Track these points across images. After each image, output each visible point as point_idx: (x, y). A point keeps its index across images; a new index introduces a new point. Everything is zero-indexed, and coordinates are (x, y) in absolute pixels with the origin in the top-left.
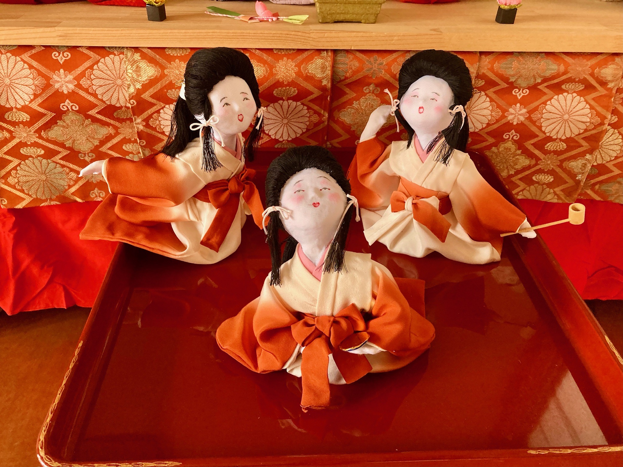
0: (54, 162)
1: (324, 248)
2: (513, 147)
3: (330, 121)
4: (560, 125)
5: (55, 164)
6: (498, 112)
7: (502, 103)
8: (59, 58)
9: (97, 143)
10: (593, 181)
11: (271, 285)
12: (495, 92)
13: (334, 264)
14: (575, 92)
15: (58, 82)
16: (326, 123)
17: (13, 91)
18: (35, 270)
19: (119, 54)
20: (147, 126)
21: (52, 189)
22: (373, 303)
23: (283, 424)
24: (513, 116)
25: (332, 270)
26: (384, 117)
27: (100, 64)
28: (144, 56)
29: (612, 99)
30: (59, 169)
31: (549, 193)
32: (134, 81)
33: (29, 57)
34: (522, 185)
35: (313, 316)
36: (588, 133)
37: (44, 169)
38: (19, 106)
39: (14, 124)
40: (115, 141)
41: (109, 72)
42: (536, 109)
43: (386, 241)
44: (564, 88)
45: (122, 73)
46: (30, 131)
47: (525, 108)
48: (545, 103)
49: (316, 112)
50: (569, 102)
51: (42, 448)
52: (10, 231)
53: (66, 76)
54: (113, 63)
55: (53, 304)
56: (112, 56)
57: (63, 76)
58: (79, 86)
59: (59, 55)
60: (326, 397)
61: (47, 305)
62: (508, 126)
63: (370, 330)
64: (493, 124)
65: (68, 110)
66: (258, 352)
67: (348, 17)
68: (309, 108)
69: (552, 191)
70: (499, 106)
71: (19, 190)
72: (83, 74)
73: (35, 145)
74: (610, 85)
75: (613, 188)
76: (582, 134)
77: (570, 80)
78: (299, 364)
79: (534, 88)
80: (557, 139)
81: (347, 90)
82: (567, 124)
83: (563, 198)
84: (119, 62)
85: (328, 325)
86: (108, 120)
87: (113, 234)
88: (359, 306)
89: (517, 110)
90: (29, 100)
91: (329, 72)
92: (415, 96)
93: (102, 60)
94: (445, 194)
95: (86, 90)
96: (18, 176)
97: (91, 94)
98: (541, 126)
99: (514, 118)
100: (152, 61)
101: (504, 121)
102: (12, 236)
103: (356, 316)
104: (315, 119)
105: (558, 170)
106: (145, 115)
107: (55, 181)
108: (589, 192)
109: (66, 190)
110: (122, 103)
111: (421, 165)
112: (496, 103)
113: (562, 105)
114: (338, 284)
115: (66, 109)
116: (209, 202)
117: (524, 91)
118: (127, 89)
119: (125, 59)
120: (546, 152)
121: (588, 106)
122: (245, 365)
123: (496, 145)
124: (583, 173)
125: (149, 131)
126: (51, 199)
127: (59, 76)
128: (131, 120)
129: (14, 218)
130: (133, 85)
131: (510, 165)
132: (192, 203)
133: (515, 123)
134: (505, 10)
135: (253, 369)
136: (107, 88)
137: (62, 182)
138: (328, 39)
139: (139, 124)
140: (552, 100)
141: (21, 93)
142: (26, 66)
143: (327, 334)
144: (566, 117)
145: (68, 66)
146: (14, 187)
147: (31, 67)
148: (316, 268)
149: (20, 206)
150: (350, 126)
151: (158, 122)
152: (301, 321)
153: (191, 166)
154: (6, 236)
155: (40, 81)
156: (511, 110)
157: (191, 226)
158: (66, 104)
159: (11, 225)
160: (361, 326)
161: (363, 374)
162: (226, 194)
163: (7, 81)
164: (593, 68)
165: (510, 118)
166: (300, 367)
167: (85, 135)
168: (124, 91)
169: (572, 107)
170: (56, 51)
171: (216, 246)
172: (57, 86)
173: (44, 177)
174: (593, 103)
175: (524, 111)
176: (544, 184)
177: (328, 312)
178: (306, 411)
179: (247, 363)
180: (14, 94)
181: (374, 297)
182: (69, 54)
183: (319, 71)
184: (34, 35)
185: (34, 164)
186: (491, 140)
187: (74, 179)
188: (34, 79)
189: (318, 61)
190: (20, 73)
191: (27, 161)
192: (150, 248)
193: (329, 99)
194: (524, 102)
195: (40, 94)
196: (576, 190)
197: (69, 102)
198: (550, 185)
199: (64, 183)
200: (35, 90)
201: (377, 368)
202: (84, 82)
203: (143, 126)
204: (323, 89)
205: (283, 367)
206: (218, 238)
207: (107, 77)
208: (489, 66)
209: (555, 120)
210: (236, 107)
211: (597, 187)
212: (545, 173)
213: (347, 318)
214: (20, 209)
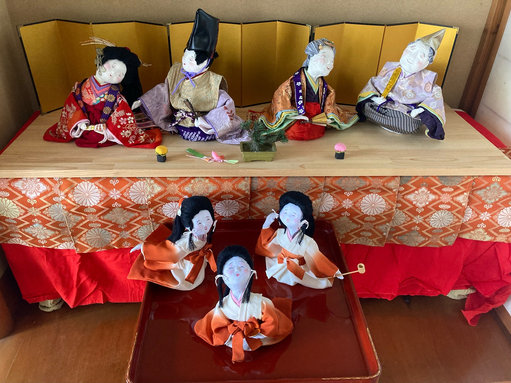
0: (105, 229)
1: (242, 292)
2: (347, 219)
3: (251, 207)
4: (371, 209)
5: (105, 230)
6: (338, 203)
7: (339, 198)
8: (113, 183)
9: (128, 220)
10: (394, 235)
11: (219, 308)
12: (335, 193)
13: (246, 300)
14: (376, 193)
15: (112, 194)
16: (248, 209)
17: (89, 199)
18: (88, 283)
19: (143, 180)
20: (156, 212)
21: (103, 242)
22: (262, 316)
23: (225, 369)
24: (346, 205)
25: (245, 303)
26: (273, 219)
27: (133, 185)
28: (156, 181)
29: (396, 197)
30: (107, 233)
31: (370, 242)
32: (151, 193)
33: (99, 183)
34: (355, 237)
35: (237, 322)
36: (386, 213)
37: (99, 233)
38: (91, 206)
39: (87, 213)
40: (138, 219)
41: (138, 189)
42: (357, 201)
43: (276, 277)
44: (371, 191)
45: (144, 189)
46: (95, 216)
47: (351, 201)
48: (362, 198)
49: (242, 204)
50: (374, 199)
51: (128, 379)
52: (77, 263)
53: (116, 192)
54: (140, 185)
55: (95, 301)
56: (139, 181)
57: (115, 192)
58: (123, 196)
59: (113, 181)
60: (243, 357)
61: (93, 302)
62: (344, 210)
63: (261, 328)
64: (335, 209)
65: (116, 206)
66: (213, 336)
67: (258, 159)
68: (239, 202)
69: (371, 240)
70: (337, 200)
71: (86, 244)
72: (125, 191)
73: (97, 222)
74: (394, 190)
75: (405, 238)
76: (382, 213)
77: (373, 188)
78: (231, 342)
79: (355, 192)
80: (370, 215)
81: (258, 194)
82: (374, 209)
83: (378, 244)
84: (143, 185)
85: (243, 326)
86: (135, 210)
87: (144, 277)
88: (256, 318)
89: (348, 202)
90: (97, 203)
91: (249, 187)
92: (285, 213)
93: (135, 183)
94: (302, 257)
95: (126, 198)
96: (86, 237)
97: (128, 200)
98: (361, 210)
99: (346, 206)
100: (160, 184)
101: (341, 207)
102: (78, 265)
103: (255, 322)
104: (243, 207)
105: (373, 229)
106: (155, 208)
107: (105, 238)
108: (393, 240)
109: (110, 243)
110: (144, 203)
111: (290, 244)
112: (336, 198)
113: (371, 199)
114: (248, 309)
115: (115, 206)
116: (189, 260)
117: (350, 193)
118: (146, 197)
119: (146, 183)
120: (366, 222)
121: (384, 200)
122: (208, 342)
123: (338, 218)
124: (386, 232)
125: (156, 214)
126: (102, 248)
127: (113, 192)
128: (147, 210)
129: (80, 256)
130: (150, 195)
131: (347, 228)
132: (182, 262)
133: (347, 208)
134: (338, 154)
135: (211, 344)
136: (136, 197)
137: (108, 239)
138: (248, 173)
139: (151, 211)
140: (366, 197)
141: (93, 200)
142: (97, 187)
143: (243, 330)
144: (373, 205)
145: (117, 187)
146: (83, 242)
147: (99, 188)
148: (238, 301)
149: (85, 252)
150: (261, 210)
151: (161, 210)
152: (232, 324)
153: (182, 247)
154: (75, 265)
155: (103, 195)
156: (344, 202)
157: (180, 272)
158: (115, 204)
159: (78, 260)
160: (257, 326)
161: (258, 347)
162: (198, 257)
163: (87, 195)
164: (384, 183)
165: (344, 206)
166: (231, 344)
167: (123, 217)
168: (145, 197)
169: (376, 201)
170: (112, 180)
171: (193, 281)
172: (111, 196)
173: (99, 237)
174: (386, 198)
175: (351, 202)
176: (367, 237)
177: (244, 320)
178: (234, 363)
179: (208, 341)
180: (90, 200)
181: (263, 313)
182: (118, 181)
183: (244, 187)
184: (102, 173)
185: (95, 231)
186: (335, 216)
187: (114, 237)
188: (100, 193)
189: (244, 183)
190: (94, 191)
191: (91, 230)
192: (162, 284)
193: (249, 198)
194: (351, 198)
195: (103, 201)
196: (384, 240)
197: (117, 203)
198: (370, 237)
199: (109, 239)
200: (101, 199)
201: (265, 344)
202: (125, 194)
203: (154, 212)
204: (246, 195)
205: (224, 343)
206: (194, 277)
207: (137, 191)
208: (330, 182)
209: (368, 207)
210: (204, 224)
211: (396, 237)
212: (367, 231)
213: (251, 323)
214: (86, 253)
